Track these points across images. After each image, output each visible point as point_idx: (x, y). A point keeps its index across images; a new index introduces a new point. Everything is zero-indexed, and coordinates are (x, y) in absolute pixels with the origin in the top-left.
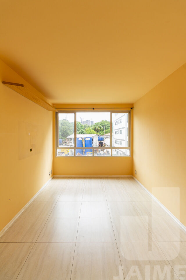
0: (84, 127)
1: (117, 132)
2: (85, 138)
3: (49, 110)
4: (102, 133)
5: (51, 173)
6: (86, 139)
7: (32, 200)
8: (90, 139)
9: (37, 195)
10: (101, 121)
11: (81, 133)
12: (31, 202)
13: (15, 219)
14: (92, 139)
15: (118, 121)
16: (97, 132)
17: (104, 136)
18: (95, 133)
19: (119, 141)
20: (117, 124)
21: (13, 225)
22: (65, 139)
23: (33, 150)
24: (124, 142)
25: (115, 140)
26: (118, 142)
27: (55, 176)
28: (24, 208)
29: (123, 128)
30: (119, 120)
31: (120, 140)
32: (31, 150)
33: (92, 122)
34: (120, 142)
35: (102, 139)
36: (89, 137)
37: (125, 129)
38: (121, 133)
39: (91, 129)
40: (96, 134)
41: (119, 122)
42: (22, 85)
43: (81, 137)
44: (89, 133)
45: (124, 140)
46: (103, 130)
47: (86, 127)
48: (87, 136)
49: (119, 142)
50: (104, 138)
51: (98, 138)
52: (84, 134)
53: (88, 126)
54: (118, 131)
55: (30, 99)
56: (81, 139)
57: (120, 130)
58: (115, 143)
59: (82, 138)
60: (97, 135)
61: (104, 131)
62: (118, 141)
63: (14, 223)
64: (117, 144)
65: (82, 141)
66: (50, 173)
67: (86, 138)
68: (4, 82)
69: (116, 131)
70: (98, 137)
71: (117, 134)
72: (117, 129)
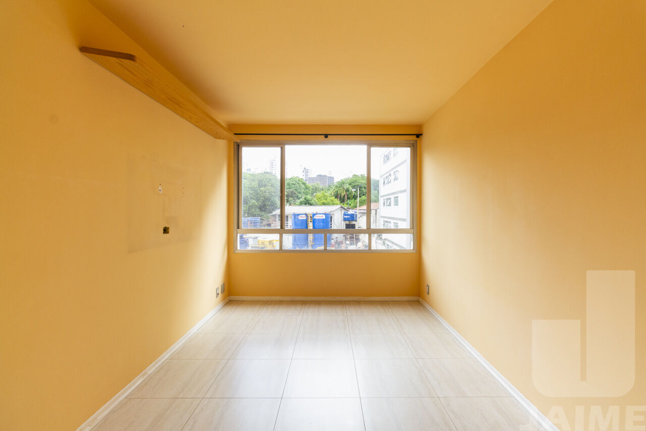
0: (313, 189)
1: (387, 202)
2: (314, 215)
3: (217, 136)
4: (352, 205)
5: (223, 291)
6: (316, 217)
7: (166, 356)
8: (324, 217)
9: (181, 344)
10: (351, 176)
11: (305, 204)
12: (163, 360)
13: (116, 403)
14: (329, 218)
15: (390, 175)
16: (342, 201)
17: (358, 211)
18: (337, 204)
19: (392, 221)
20: (389, 182)
21: (106, 419)
22: (268, 218)
23: (170, 231)
25: (382, 220)
27: (232, 298)
28: (143, 375)
29: (401, 192)
30: (392, 173)
31: (394, 218)
32: (166, 230)
33: (332, 179)
34: (394, 223)
35: (353, 217)
36: (324, 212)
37: (405, 193)
38: (396, 203)
39: (328, 194)
40: (339, 206)
41: (392, 177)
42: (131, 55)
43: (304, 212)
44: (324, 204)
45: (405, 220)
46: (355, 197)
47: (316, 190)
48: (319, 211)
49: (391, 225)
50: (358, 216)
51: (345, 215)
52: (311, 205)
53: (321, 187)
54: (390, 199)
55: (164, 102)
56: (304, 218)
57: (395, 197)
59: (306, 214)
60: (342, 207)
61: (358, 199)
62: (390, 222)
63: (113, 412)
65: (307, 220)
66: (219, 291)
67: (317, 214)
68: (84, 49)
69: (385, 198)
70: (343, 213)
71: (388, 205)
72: (388, 195)
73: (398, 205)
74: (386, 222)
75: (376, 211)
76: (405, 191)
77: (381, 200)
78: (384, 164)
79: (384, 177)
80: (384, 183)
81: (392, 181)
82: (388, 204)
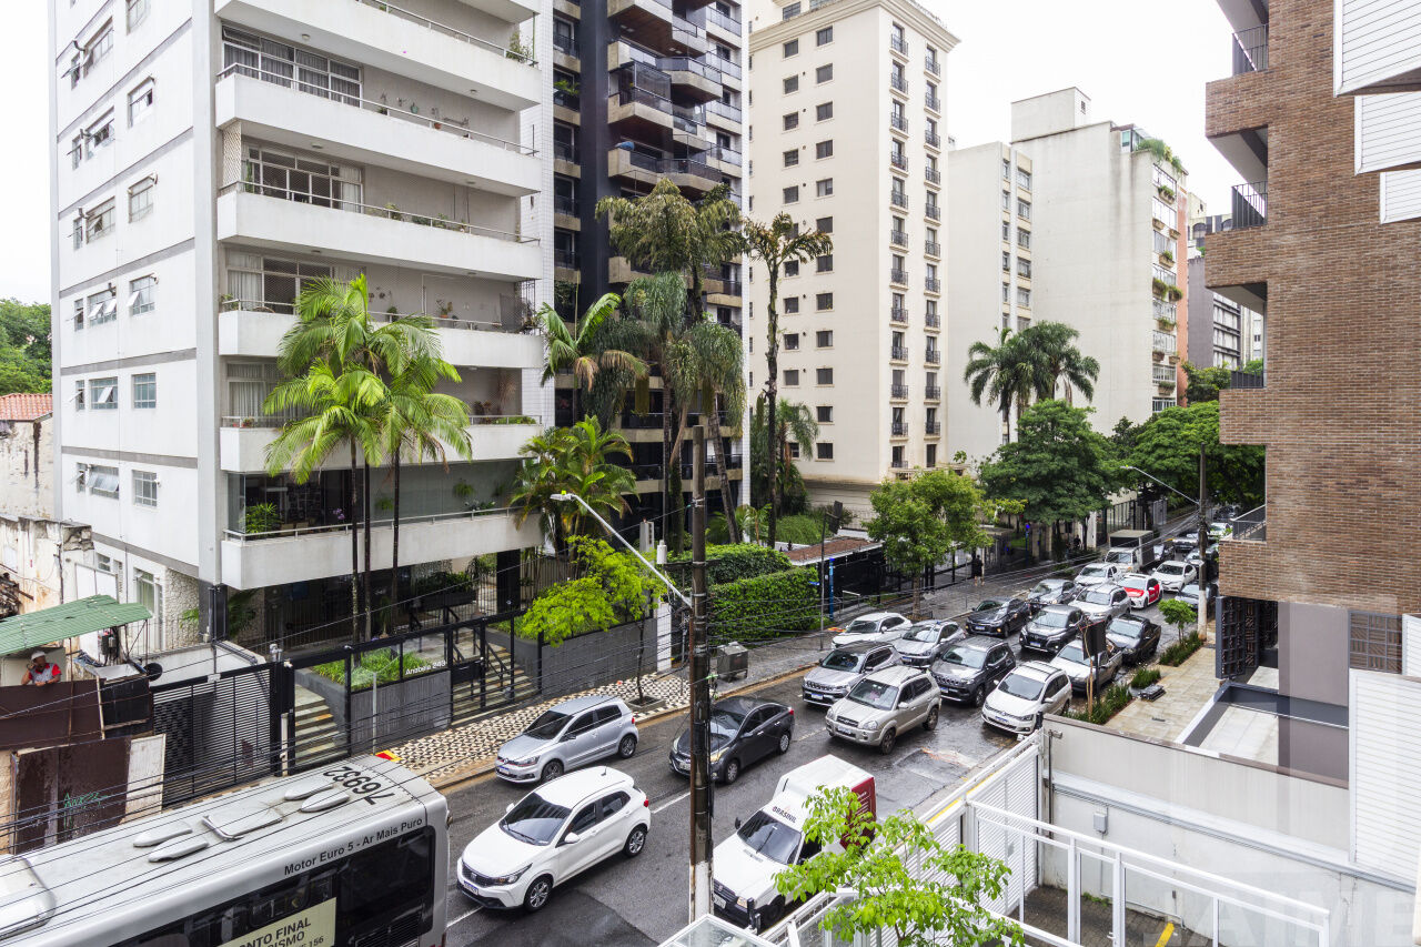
1: (96, 395)
15: (112, 291)
19: (126, 469)
20: (103, 318)
24: (188, 476)
25: (70, 459)
26: (109, 482)
29: (171, 357)
30: (122, 283)
31: (132, 457)
38: (146, 400)
41: (124, 300)
45: (191, 463)
49: (125, 482)
54: (111, 381)
57: (137, 377)
58: (70, 487)
62: (114, 471)
64: (93, 491)
69: (86, 377)
71: (101, 406)
72: (100, 366)
73: (153, 405)
74: (93, 468)
75: (37, 427)
76: (189, 354)
77: (65, 387)
78: (77, 246)
79: (77, 296)
80: (80, 319)
81: (123, 313)
82: (103, 399)
